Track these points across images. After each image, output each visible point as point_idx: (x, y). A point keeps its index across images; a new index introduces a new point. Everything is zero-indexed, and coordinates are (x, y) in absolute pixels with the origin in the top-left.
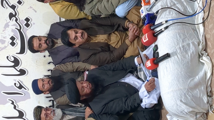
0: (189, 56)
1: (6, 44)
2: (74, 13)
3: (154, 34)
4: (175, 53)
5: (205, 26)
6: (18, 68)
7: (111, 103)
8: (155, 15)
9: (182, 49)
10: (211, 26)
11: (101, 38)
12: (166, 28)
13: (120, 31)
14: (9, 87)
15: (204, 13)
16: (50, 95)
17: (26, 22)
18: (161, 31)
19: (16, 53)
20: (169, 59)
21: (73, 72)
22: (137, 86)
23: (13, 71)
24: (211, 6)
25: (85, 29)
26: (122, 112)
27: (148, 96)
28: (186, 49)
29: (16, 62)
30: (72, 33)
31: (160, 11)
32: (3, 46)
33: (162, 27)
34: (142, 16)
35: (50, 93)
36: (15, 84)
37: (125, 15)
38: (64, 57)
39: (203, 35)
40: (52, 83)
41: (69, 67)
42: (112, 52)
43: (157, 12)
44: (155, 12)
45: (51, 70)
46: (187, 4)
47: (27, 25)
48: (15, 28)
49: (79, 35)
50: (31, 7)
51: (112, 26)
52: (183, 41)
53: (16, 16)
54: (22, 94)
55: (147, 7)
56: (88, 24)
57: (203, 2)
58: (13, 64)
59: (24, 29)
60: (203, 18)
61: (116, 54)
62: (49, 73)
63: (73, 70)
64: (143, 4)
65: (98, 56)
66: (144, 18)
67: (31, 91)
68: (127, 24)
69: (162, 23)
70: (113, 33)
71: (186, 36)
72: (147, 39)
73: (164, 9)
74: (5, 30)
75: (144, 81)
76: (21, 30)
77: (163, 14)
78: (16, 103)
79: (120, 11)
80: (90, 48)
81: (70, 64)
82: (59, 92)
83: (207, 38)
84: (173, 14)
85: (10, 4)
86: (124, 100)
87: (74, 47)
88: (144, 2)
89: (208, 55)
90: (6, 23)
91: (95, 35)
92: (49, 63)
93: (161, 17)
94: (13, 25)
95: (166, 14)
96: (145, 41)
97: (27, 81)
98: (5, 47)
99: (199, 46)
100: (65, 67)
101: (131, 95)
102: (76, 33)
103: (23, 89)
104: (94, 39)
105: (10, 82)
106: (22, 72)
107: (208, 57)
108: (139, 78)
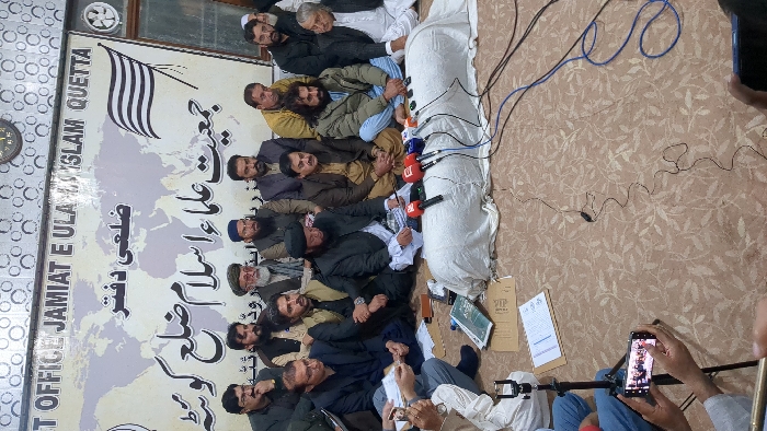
1: (192, 167)
2: (298, 128)
6: (208, 203)
7: (347, 261)
11: (336, 168)
13: (363, 159)
14: (192, 229)
17: (223, 137)
19: (207, 181)
21: (289, 214)
22: (384, 238)
23: (201, 207)
25: (316, 153)
26: (361, 274)
29: (206, 194)
30: (295, 158)
32: (187, 169)
35: (253, 241)
36: (202, 225)
37: (372, 138)
38: (279, 191)
41: (284, 205)
42: (351, 188)
47: (225, 142)
48: (208, 145)
49: (305, 160)
50: (232, 117)
51: (352, 153)
53: (210, 128)
54: (212, 241)
56: (318, 147)
58: (201, 196)
59: (220, 147)
61: (356, 193)
63: (290, 211)
65: (330, 193)
68: (374, 151)
70: (353, 163)
74: (192, 146)
75: (394, 233)
76: (216, 149)
78: (202, 254)
79: (366, 133)
80: (320, 181)
81: (287, 201)
82: (268, 240)
85: (202, 110)
86: (365, 257)
87: (298, 177)
90: (194, 136)
92: (254, 199)
94: (205, 140)
96: (407, 176)
97: (221, 222)
98: (191, 171)
100: (278, 205)
101: (375, 251)
102: (301, 157)
103: (214, 233)
104: (326, 168)
105: (194, 223)
106: (214, 209)
108: (387, 228)
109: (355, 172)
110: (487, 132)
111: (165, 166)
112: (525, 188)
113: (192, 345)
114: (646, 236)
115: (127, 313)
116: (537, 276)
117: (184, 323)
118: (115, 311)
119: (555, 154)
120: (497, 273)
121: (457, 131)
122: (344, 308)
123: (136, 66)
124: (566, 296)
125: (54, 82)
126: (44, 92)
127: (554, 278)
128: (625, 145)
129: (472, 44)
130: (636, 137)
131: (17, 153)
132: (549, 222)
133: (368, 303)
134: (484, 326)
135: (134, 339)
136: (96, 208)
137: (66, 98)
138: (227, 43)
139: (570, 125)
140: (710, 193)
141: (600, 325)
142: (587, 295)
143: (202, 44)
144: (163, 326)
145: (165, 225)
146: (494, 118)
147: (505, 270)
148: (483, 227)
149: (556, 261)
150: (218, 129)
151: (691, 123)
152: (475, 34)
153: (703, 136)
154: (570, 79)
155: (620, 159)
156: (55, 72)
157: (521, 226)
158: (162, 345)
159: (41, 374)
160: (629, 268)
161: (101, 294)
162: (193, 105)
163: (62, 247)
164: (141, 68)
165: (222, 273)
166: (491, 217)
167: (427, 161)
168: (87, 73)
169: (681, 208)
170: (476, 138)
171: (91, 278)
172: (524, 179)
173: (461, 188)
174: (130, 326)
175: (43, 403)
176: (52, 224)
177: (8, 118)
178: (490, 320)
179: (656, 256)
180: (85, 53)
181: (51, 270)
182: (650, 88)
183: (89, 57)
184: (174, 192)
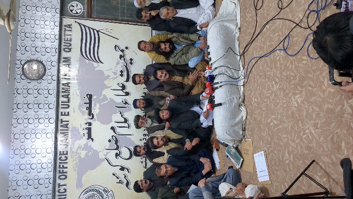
1: (117, 75)
2: (162, 59)
6: (125, 91)
7: (183, 124)
11: (178, 78)
14: (118, 103)
17: (130, 61)
19: (124, 81)
23: (121, 93)
25: (169, 71)
29: (124, 87)
32: (115, 76)
35: (144, 108)
36: (123, 101)
38: (154, 87)
40: (145, 104)
41: (156, 93)
47: (131, 63)
48: (124, 65)
49: (164, 75)
50: (134, 51)
51: (186, 72)
53: (124, 57)
54: (127, 108)
58: (121, 88)
59: (129, 65)
63: (159, 95)
65: (175, 90)
67: (132, 106)
74: (117, 66)
76: (127, 67)
78: (123, 113)
81: (157, 91)
82: (150, 108)
85: (120, 48)
86: (191, 122)
90: (117, 61)
94: (123, 63)
97: (130, 99)
98: (117, 77)
100: (154, 93)
102: (162, 73)
103: (127, 104)
105: (119, 100)
106: (127, 94)
110: (243, 73)
111: (106, 76)
112: (258, 103)
113: (120, 152)
114: (305, 138)
115: (93, 140)
116: (261, 143)
117: (116, 143)
118: (88, 139)
119: (270, 92)
120: (245, 137)
121: (229, 72)
122: (181, 142)
123: (92, 31)
124: (272, 155)
125: (57, 41)
126: (53, 47)
127: (268, 146)
128: (299, 96)
129: (237, 31)
130: (304, 93)
131: (44, 74)
132: (267, 121)
133: (191, 141)
134: (239, 160)
135: (96, 150)
136: (78, 96)
137: (63, 47)
138: (131, 16)
139: (277, 80)
140: (332, 126)
141: (285, 171)
142: (281, 157)
143: (120, 18)
144: (108, 145)
145: (107, 101)
146: (246, 67)
147: (248, 136)
148: (240, 117)
149: (269, 138)
150: (128, 58)
151: (326, 94)
152: (239, 26)
153: (330, 101)
154: (278, 58)
155: (296, 101)
156: (57, 37)
157: (255, 119)
158: (107, 153)
159: (60, 166)
160: (298, 150)
161: (82, 132)
162: (117, 47)
163: (65, 113)
164: (94, 31)
165: (131, 122)
166: (243, 114)
167: (215, 86)
168: (71, 35)
169: (320, 130)
170: (238, 75)
171: (78, 126)
172: (257, 99)
173: (230, 99)
174: (94, 145)
175: (62, 177)
176: (60, 103)
177: (39, 59)
178: (242, 157)
179: (309, 148)
180: (70, 26)
181: (61, 123)
182: (310, 73)
183: (71, 28)
184: (110, 87)
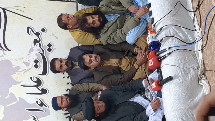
0: (189, 79)
1: (30, 66)
2: (90, 39)
3: (158, 59)
4: (177, 76)
5: (204, 53)
6: (40, 88)
8: (160, 43)
9: (183, 72)
10: (208, 53)
11: (113, 62)
12: (169, 54)
13: (130, 56)
14: (31, 104)
15: (203, 41)
16: (67, 112)
17: (48, 47)
18: (165, 57)
19: (39, 75)
20: (172, 81)
21: (88, 92)
22: (144, 105)
23: (36, 90)
24: (209, 35)
25: (99, 54)
27: (154, 114)
28: (186, 73)
29: (39, 82)
31: (164, 39)
32: (27, 68)
33: (166, 53)
34: (148, 44)
35: (68, 110)
36: (37, 102)
37: (134, 42)
39: (202, 61)
40: (69, 101)
41: (85, 87)
43: (162, 40)
44: (159, 40)
45: (69, 90)
46: (187, 33)
47: (49, 50)
48: (39, 53)
50: (53, 35)
51: (123, 52)
52: (184, 66)
53: (40, 42)
54: (43, 111)
55: (153, 35)
57: (201, 32)
58: (36, 84)
59: (46, 53)
60: (202, 46)
62: (67, 93)
63: (89, 90)
64: (149, 33)
65: (110, 78)
66: (150, 45)
67: (51, 108)
68: (136, 50)
69: (165, 49)
70: (123, 58)
71: (186, 61)
72: (153, 64)
73: (167, 37)
74: (30, 54)
75: (150, 101)
76: (44, 54)
77: (167, 41)
78: (37, 119)
80: (103, 71)
81: (86, 84)
83: (205, 63)
84: (175, 41)
85: (35, 32)
87: (90, 69)
88: (151, 31)
89: (206, 79)
90: (31, 48)
91: (108, 59)
92: (68, 84)
93: (165, 44)
94: (38, 50)
95: (169, 41)
96: (150, 65)
97: (47, 99)
98: (30, 69)
99: (198, 70)
100: (81, 87)
102: (91, 57)
103: (44, 106)
104: (107, 63)
105: (32, 100)
106: (44, 91)
107: (206, 80)
108: (146, 98)
109: (125, 64)
111: (14, 67)
145: (15, 103)
150: (45, 43)
162: (30, 29)
184: (20, 83)
